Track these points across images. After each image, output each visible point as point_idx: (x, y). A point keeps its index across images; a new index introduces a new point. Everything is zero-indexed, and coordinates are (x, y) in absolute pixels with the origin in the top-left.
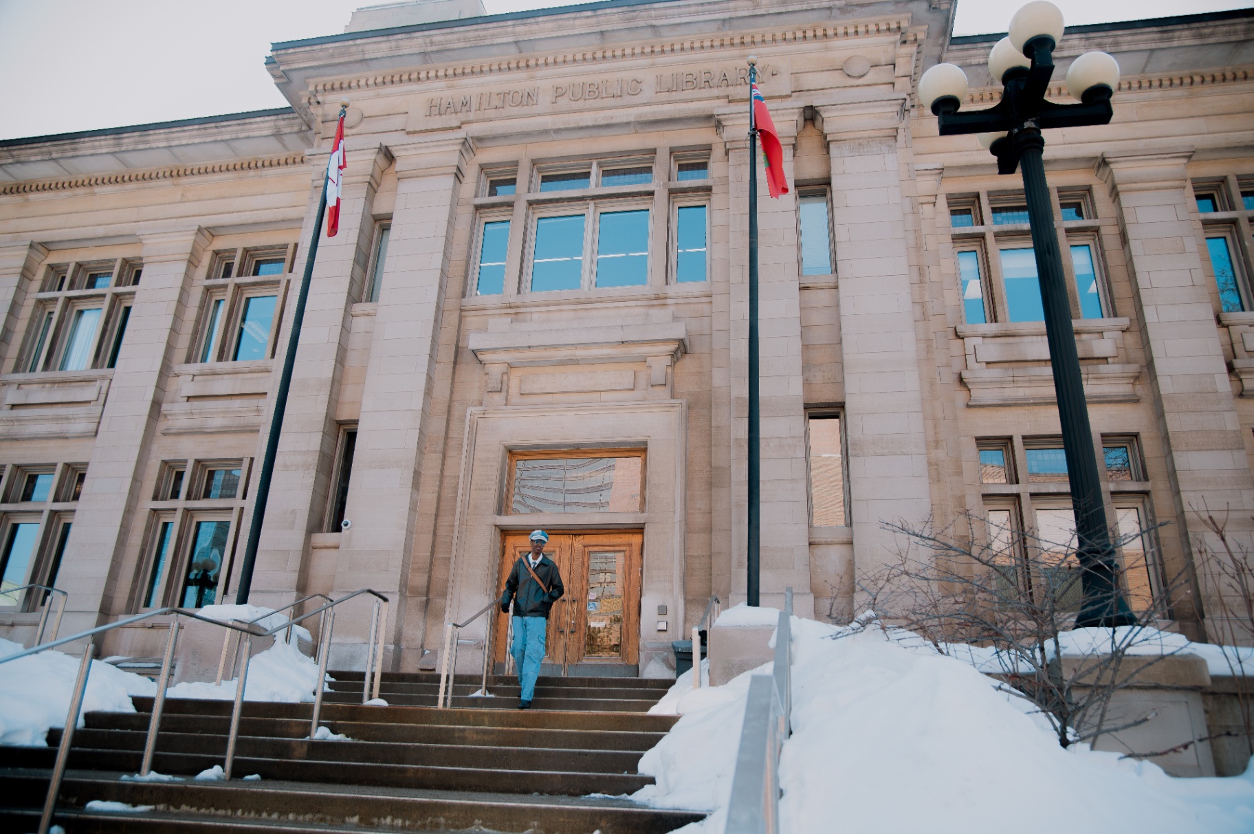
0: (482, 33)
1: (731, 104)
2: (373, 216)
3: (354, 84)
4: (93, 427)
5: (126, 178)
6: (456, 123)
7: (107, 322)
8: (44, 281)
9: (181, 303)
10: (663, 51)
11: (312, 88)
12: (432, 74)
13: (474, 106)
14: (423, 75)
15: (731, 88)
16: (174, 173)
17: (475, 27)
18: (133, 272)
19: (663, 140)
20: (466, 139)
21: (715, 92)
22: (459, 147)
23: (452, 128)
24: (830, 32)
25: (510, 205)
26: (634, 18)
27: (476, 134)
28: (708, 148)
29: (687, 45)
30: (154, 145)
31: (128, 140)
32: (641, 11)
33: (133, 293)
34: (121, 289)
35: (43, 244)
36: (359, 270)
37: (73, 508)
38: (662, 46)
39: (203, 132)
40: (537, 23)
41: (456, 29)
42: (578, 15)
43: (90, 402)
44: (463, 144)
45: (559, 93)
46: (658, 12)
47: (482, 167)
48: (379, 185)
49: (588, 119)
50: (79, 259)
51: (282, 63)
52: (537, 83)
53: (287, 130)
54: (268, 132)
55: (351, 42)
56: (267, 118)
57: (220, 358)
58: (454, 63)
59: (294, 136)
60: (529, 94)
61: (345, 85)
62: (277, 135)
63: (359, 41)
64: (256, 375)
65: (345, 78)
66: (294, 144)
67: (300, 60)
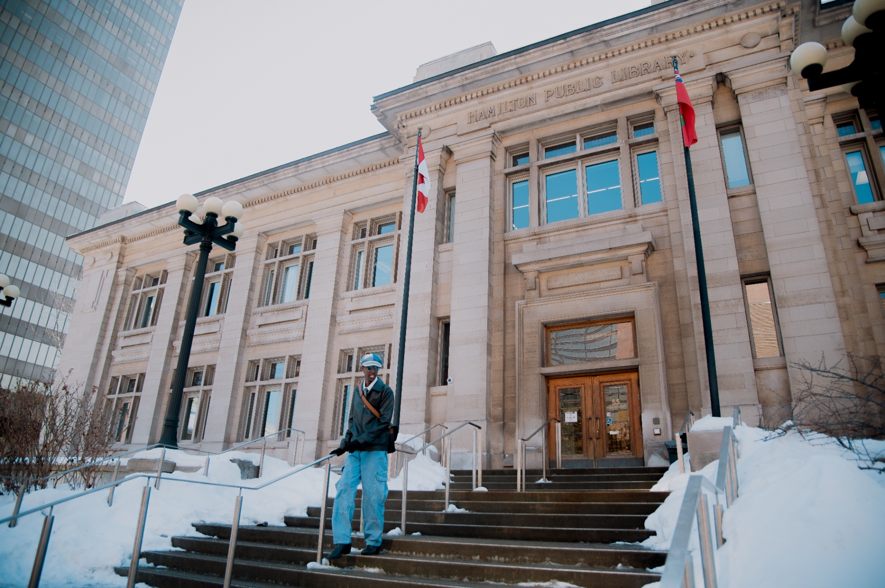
0: (496, 67)
1: (665, 82)
2: (444, 190)
3: (423, 112)
4: (301, 334)
5: (303, 188)
6: (488, 125)
7: (302, 273)
8: (267, 253)
9: (340, 256)
10: (613, 56)
11: (399, 119)
12: (469, 97)
13: (497, 112)
14: (463, 99)
15: (663, 71)
16: (328, 181)
17: (491, 64)
18: (311, 241)
19: (620, 113)
20: (494, 133)
21: (653, 76)
22: (491, 139)
23: (485, 128)
24: (728, 20)
25: (527, 170)
26: (592, 39)
27: (501, 129)
28: (653, 113)
29: (629, 49)
30: (316, 167)
31: (302, 167)
32: (596, 33)
33: (314, 254)
34: (307, 253)
35: (264, 233)
36: (439, 224)
37: (296, 381)
38: (613, 52)
39: (341, 155)
40: (529, 54)
41: (480, 67)
42: (555, 43)
43: (297, 320)
44: (493, 137)
45: (549, 94)
46: (607, 32)
47: (507, 149)
48: (445, 170)
49: (570, 108)
50: (284, 239)
51: (381, 107)
52: (535, 91)
53: (388, 145)
54: (377, 148)
55: (418, 88)
56: (375, 140)
57: (365, 286)
58: (481, 88)
59: (392, 148)
60: (530, 99)
61: (418, 113)
62: (382, 149)
63: (423, 86)
64: (387, 294)
65: (417, 109)
66: (392, 153)
67: (391, 104)
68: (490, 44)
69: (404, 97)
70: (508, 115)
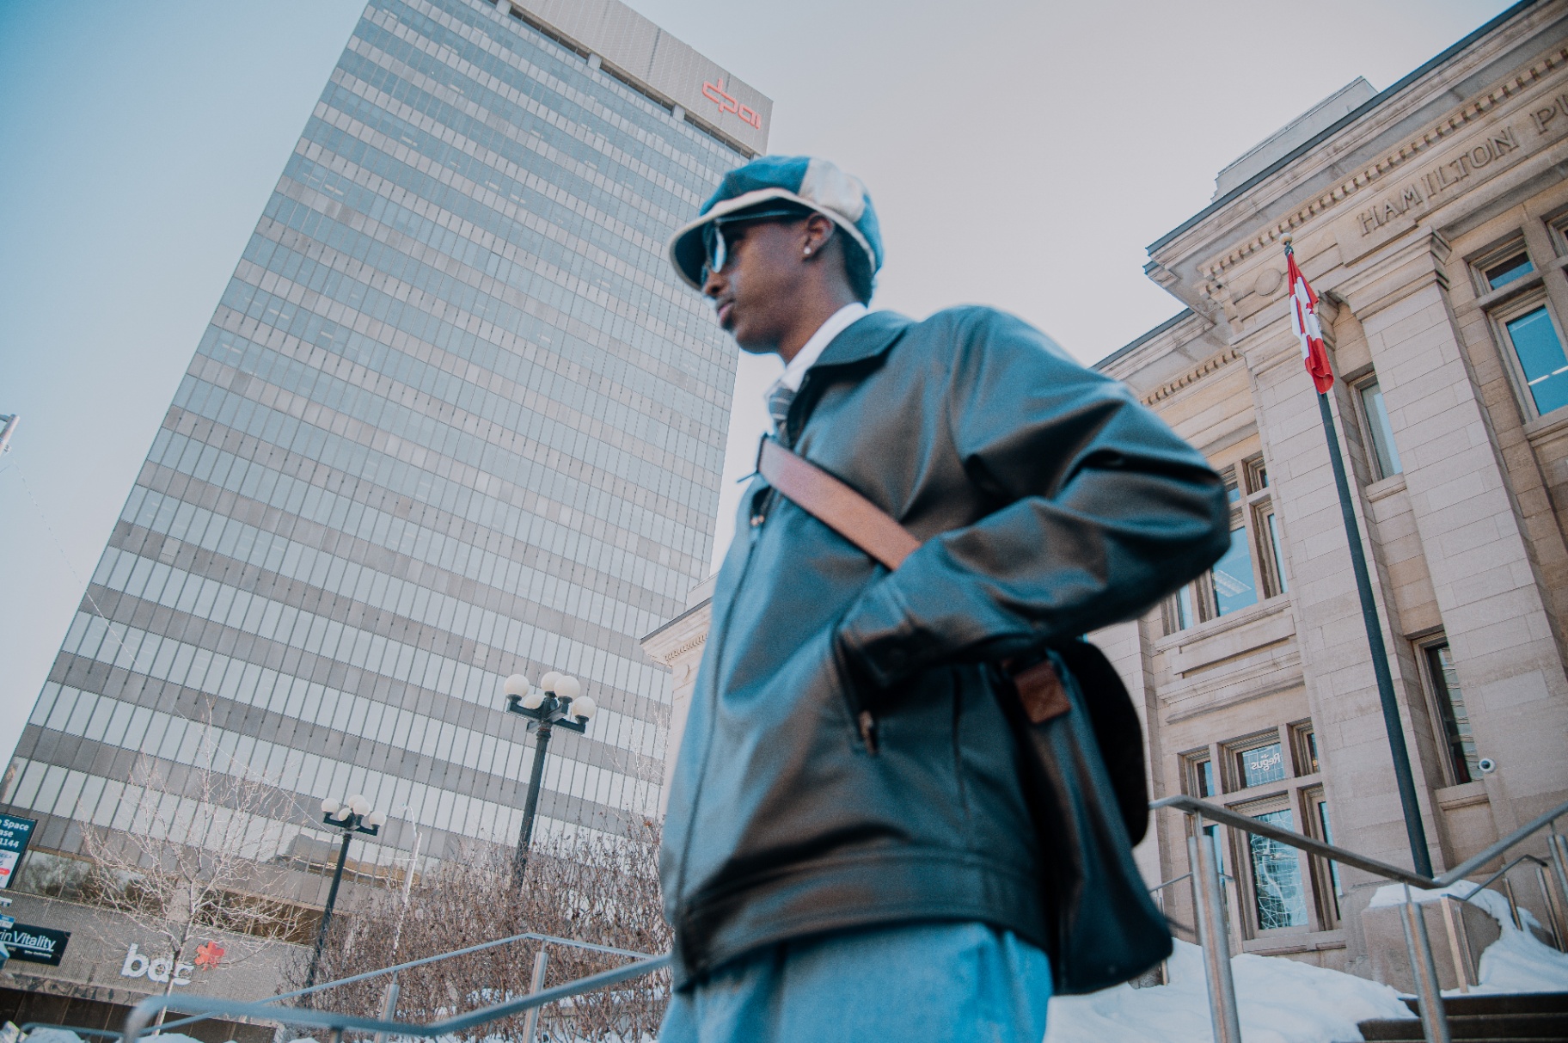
0: (1399, 105)
2: (1343, 379)
3: (1256, 245)
6: (1413, 223)
11: (1207, 273)
12: (1350, 186)
13: (1424, 194)
14: (1338, 193)
20: (1433, 234)
22: (1428, 248)
23: (1408, 231)
25: (1537, 284)
27: (1444, 223)
36: (1355, 446)
40: (1473, 52)
41: (1362, 118)
44: (1432, 241)
45: (1544, 118)
47: (1468, 260)
48: (1334, 342)
51: (1165, 262)
52: (1504, 124)
53: (1190, 337)
54: (1170, 349)
55: (1236, 201)
56: (1161, 335)
57: (1203, 618)
58: (1374, 160)
59: (1199, 340)
60: (1497, 142)
61: (1246, 251)
62: (1180, 348)
63: (1245, 195)
64: (1254, 624)
65: (1243, 244)
66: (1203, 351)
67: (1184, 247)
68: (1361, 81)
69: (1208, 230)
70: (1455, 189)
